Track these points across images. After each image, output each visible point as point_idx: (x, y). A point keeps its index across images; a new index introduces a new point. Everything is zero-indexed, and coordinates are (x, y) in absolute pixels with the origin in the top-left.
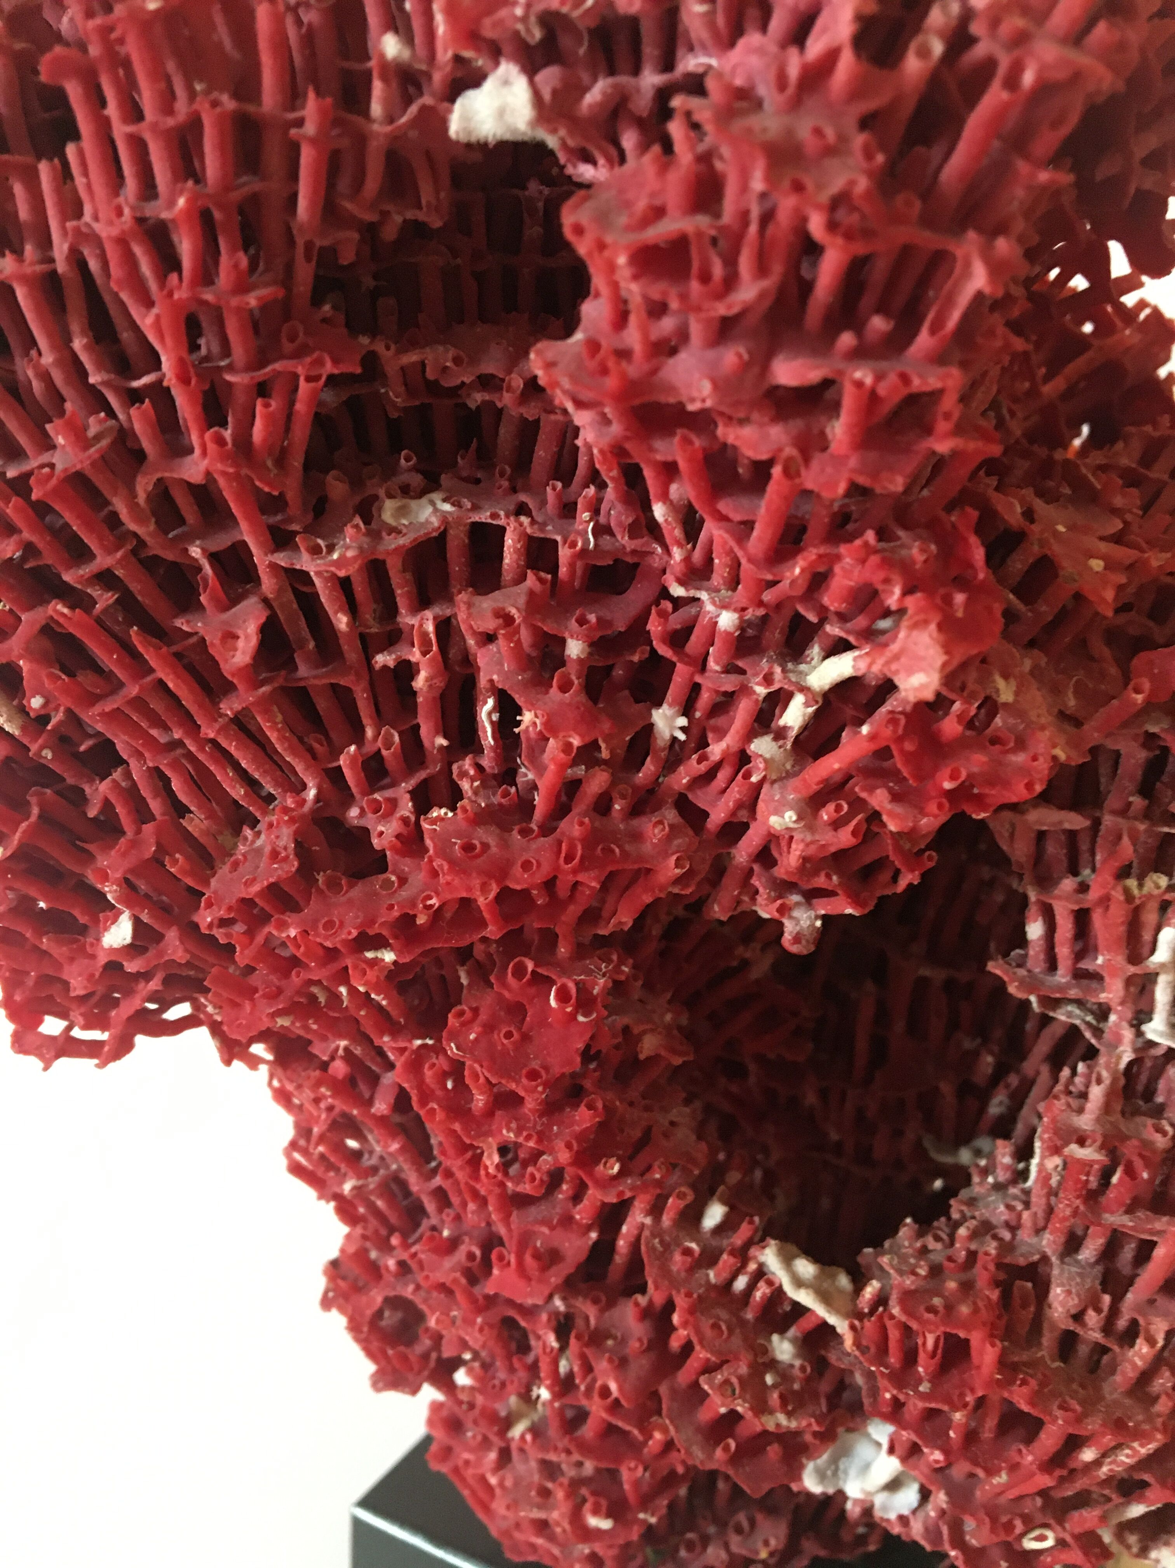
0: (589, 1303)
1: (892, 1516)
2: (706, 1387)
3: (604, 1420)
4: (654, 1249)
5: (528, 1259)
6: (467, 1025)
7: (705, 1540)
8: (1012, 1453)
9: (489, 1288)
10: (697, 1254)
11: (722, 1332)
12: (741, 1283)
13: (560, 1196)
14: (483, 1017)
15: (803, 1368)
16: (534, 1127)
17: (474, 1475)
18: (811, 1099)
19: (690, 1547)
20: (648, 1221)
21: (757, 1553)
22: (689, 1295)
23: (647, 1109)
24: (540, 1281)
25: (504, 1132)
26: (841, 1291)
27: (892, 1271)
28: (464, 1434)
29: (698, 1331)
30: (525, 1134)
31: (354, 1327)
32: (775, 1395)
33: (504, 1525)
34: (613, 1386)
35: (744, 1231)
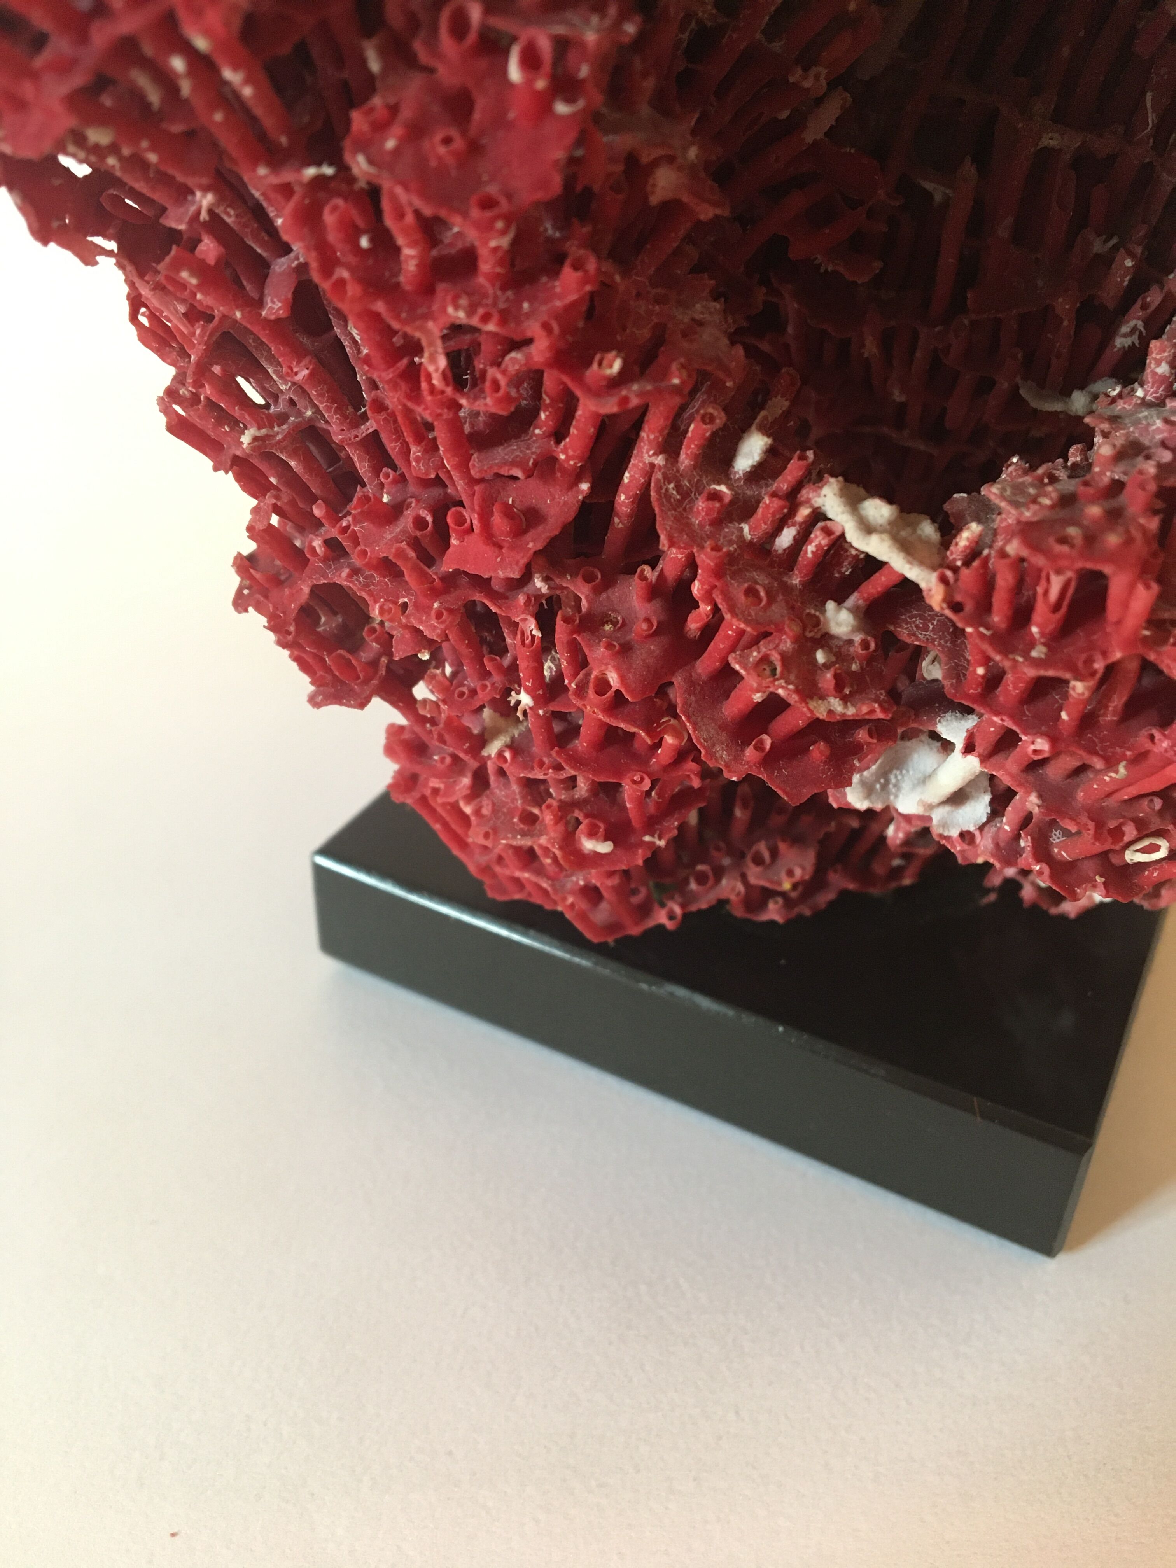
0: (579, 581)
1: (954, 833)
2: (737, 667)
3: (603, 724)
4: (668, 496)
5: (497, 519)
6: (381, 127)
7: (719, 873)
8: (1141, 739)
9: (447, 566)
10: (727, 500)
11: (760, 600)
12: (786, 538)
13: (537, 431)
14: (406, 113)
15: (865, 644)
16: (495, 304)
17: (444, 805)
18: (871, 348)
19: (701, 879)
20: (660, 460)
21: (780, 883)
22: (716, 548)
23: (658, 301)
24: (512, 548)
25: (450, 310)
26: (927, 542)
27: (1003, 504)
28: (431, 758)
29: (728, 598)
30: (481, 311)
31: (276, 626)
32: (829, 675)
33: (483, 859)
34: (613, 678)
35: (794, 470)
